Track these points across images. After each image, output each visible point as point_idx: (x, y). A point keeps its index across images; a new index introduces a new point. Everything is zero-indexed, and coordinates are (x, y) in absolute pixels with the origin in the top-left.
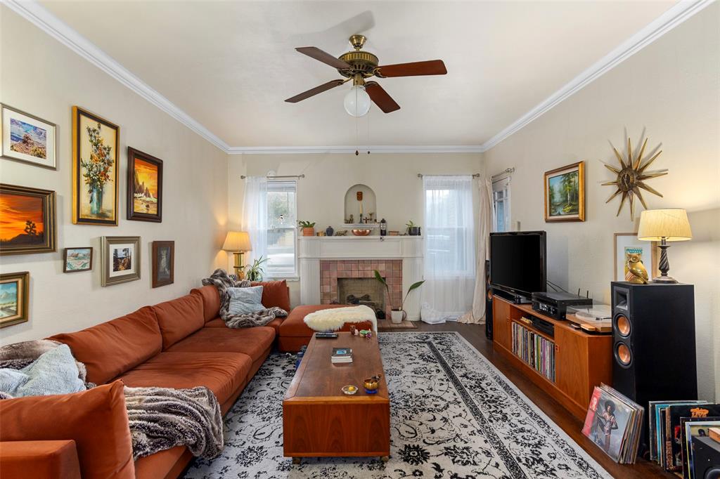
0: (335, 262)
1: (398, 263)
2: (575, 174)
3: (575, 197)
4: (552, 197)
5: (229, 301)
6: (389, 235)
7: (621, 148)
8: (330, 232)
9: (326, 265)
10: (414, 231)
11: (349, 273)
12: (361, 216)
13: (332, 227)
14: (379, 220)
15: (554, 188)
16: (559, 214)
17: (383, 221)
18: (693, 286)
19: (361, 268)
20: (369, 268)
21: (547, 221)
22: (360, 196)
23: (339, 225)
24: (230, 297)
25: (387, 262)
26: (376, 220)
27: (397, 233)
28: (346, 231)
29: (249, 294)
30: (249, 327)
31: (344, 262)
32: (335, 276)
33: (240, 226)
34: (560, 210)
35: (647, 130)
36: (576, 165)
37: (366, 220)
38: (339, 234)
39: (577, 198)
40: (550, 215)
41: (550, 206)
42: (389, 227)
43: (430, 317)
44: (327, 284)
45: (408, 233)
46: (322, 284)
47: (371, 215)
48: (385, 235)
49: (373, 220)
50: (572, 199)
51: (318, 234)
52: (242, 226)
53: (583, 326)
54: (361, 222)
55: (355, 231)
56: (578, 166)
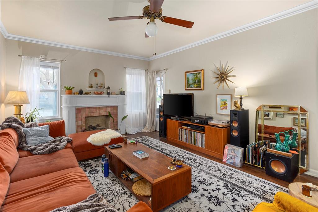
0: (84, 108)
1: (115, 108)
2: (199, 73)
3: (199, 81)
4: (188, 81)
5: (25, 137)
6: (112, 94)
7: (218, 66)
8: (81, 92)
9: (79, 110)
10: (122, 93)
11: (92, 114)
12: (97, 84)
13: (82, 90)
14: (106, 87)
15: (189, 78)
16: (192, 87)
17: (109, 88)
18: (248, 110)
19: (98, 111)
20: (102, 111)
21: (186, 90)
22: (96, 75)
23: (86, 89)
24: (26, 135)
25: (111, 107)
26: (104, 87)
27: (115, 93)
28: (90, 92)
29: (41, 131)
30: (56, 151)
31: (89, 108)
32: (84, 116)
33: (18, 88)
34: (192, 86)
35: (228, 62)
36: (201, 70)
37: (100, 87)
38: (85, 94)
39: (200, 82)
40: (187, 88)
41: (187, 84)
42: (111, 91)
43: (131, 131)
44: (80, 121)
45: (120, 93)
46: (76, 121)
47: (102, 84)
48: (110, 94)
49: (103, 87)
50: (198, 82)
51: (74, 94)
52: (19, 88)
53: (218, 126)
54: (97, 88)
55: (96, 92)
56: (201, 71)
